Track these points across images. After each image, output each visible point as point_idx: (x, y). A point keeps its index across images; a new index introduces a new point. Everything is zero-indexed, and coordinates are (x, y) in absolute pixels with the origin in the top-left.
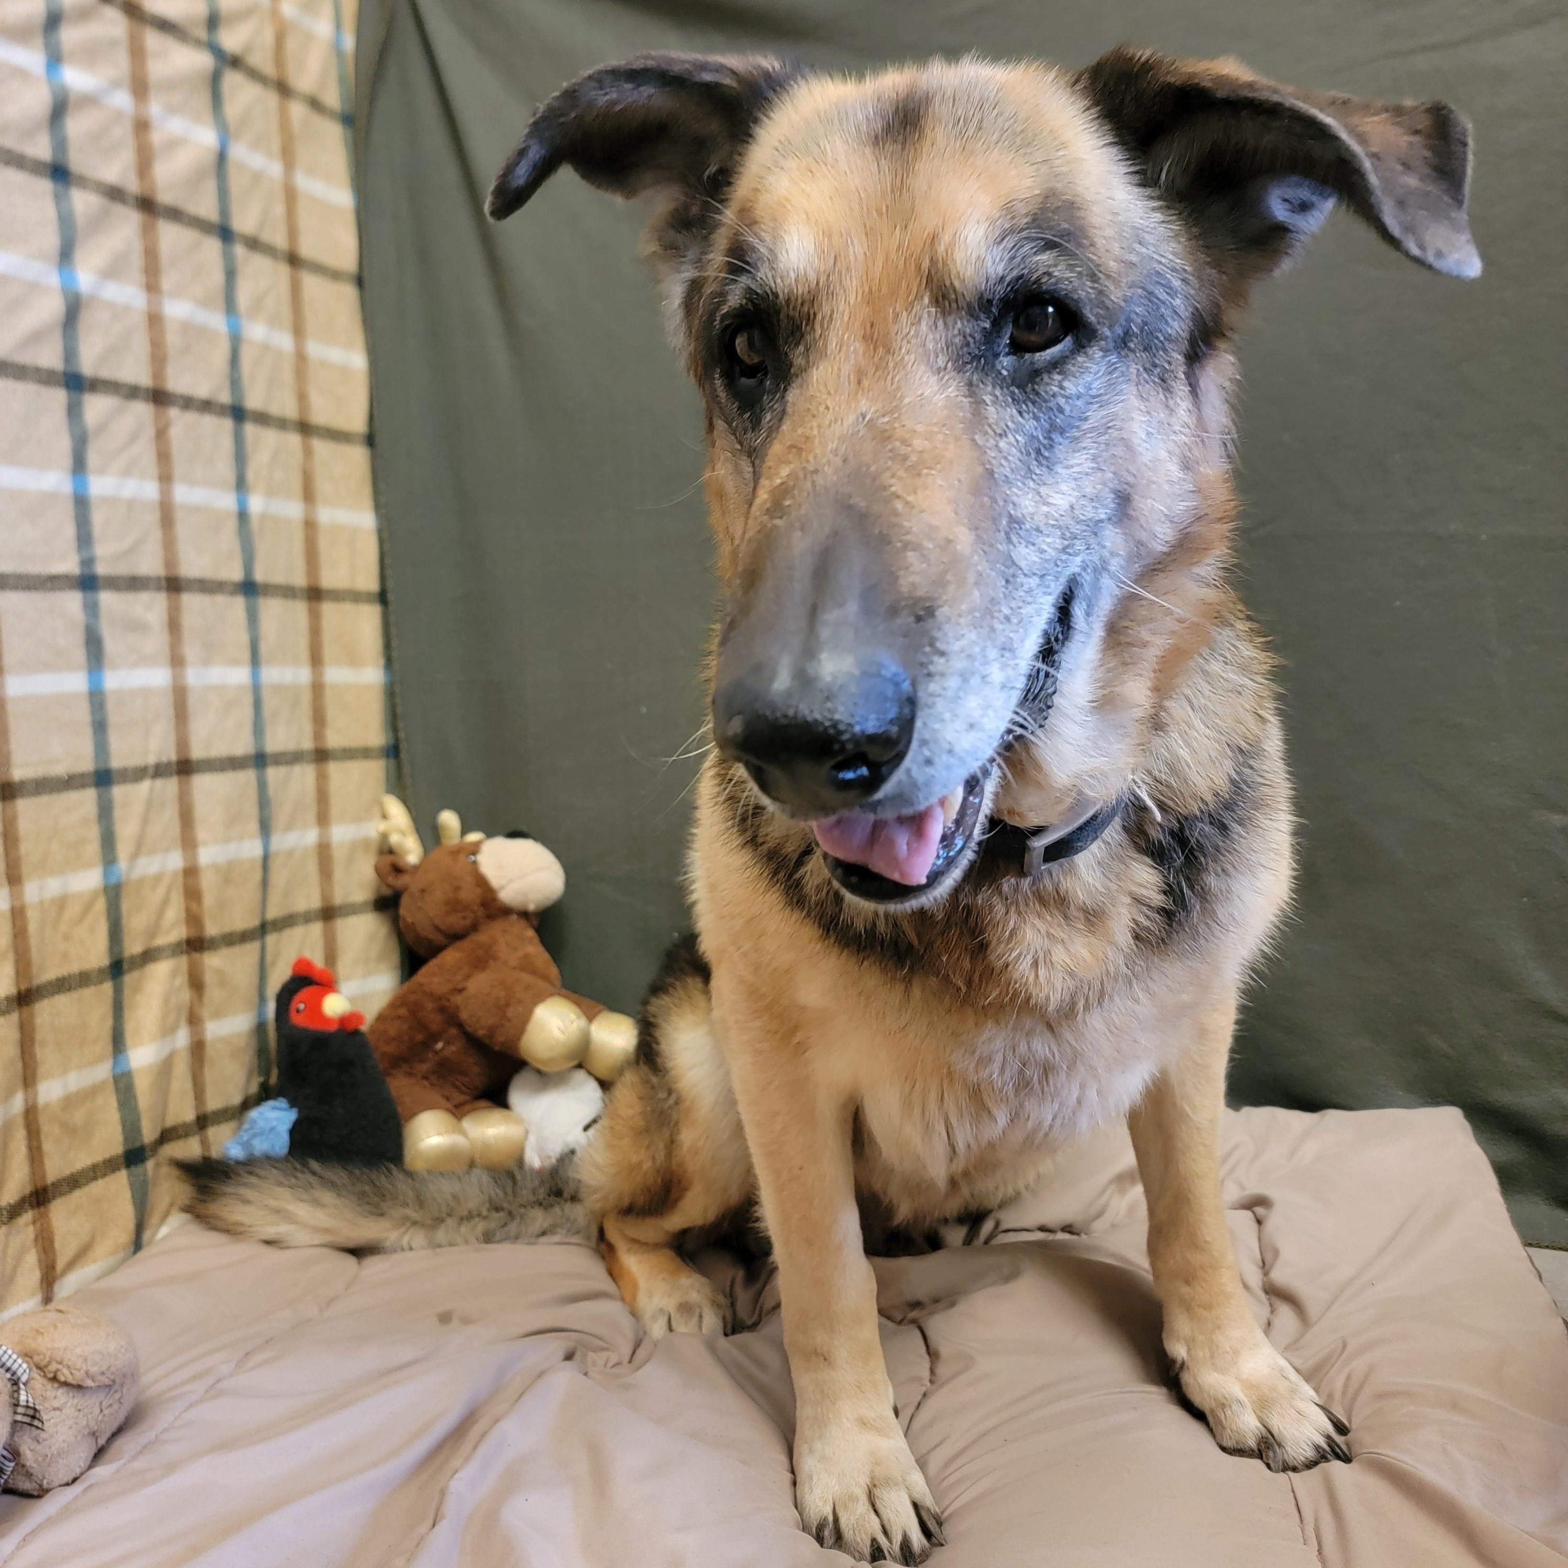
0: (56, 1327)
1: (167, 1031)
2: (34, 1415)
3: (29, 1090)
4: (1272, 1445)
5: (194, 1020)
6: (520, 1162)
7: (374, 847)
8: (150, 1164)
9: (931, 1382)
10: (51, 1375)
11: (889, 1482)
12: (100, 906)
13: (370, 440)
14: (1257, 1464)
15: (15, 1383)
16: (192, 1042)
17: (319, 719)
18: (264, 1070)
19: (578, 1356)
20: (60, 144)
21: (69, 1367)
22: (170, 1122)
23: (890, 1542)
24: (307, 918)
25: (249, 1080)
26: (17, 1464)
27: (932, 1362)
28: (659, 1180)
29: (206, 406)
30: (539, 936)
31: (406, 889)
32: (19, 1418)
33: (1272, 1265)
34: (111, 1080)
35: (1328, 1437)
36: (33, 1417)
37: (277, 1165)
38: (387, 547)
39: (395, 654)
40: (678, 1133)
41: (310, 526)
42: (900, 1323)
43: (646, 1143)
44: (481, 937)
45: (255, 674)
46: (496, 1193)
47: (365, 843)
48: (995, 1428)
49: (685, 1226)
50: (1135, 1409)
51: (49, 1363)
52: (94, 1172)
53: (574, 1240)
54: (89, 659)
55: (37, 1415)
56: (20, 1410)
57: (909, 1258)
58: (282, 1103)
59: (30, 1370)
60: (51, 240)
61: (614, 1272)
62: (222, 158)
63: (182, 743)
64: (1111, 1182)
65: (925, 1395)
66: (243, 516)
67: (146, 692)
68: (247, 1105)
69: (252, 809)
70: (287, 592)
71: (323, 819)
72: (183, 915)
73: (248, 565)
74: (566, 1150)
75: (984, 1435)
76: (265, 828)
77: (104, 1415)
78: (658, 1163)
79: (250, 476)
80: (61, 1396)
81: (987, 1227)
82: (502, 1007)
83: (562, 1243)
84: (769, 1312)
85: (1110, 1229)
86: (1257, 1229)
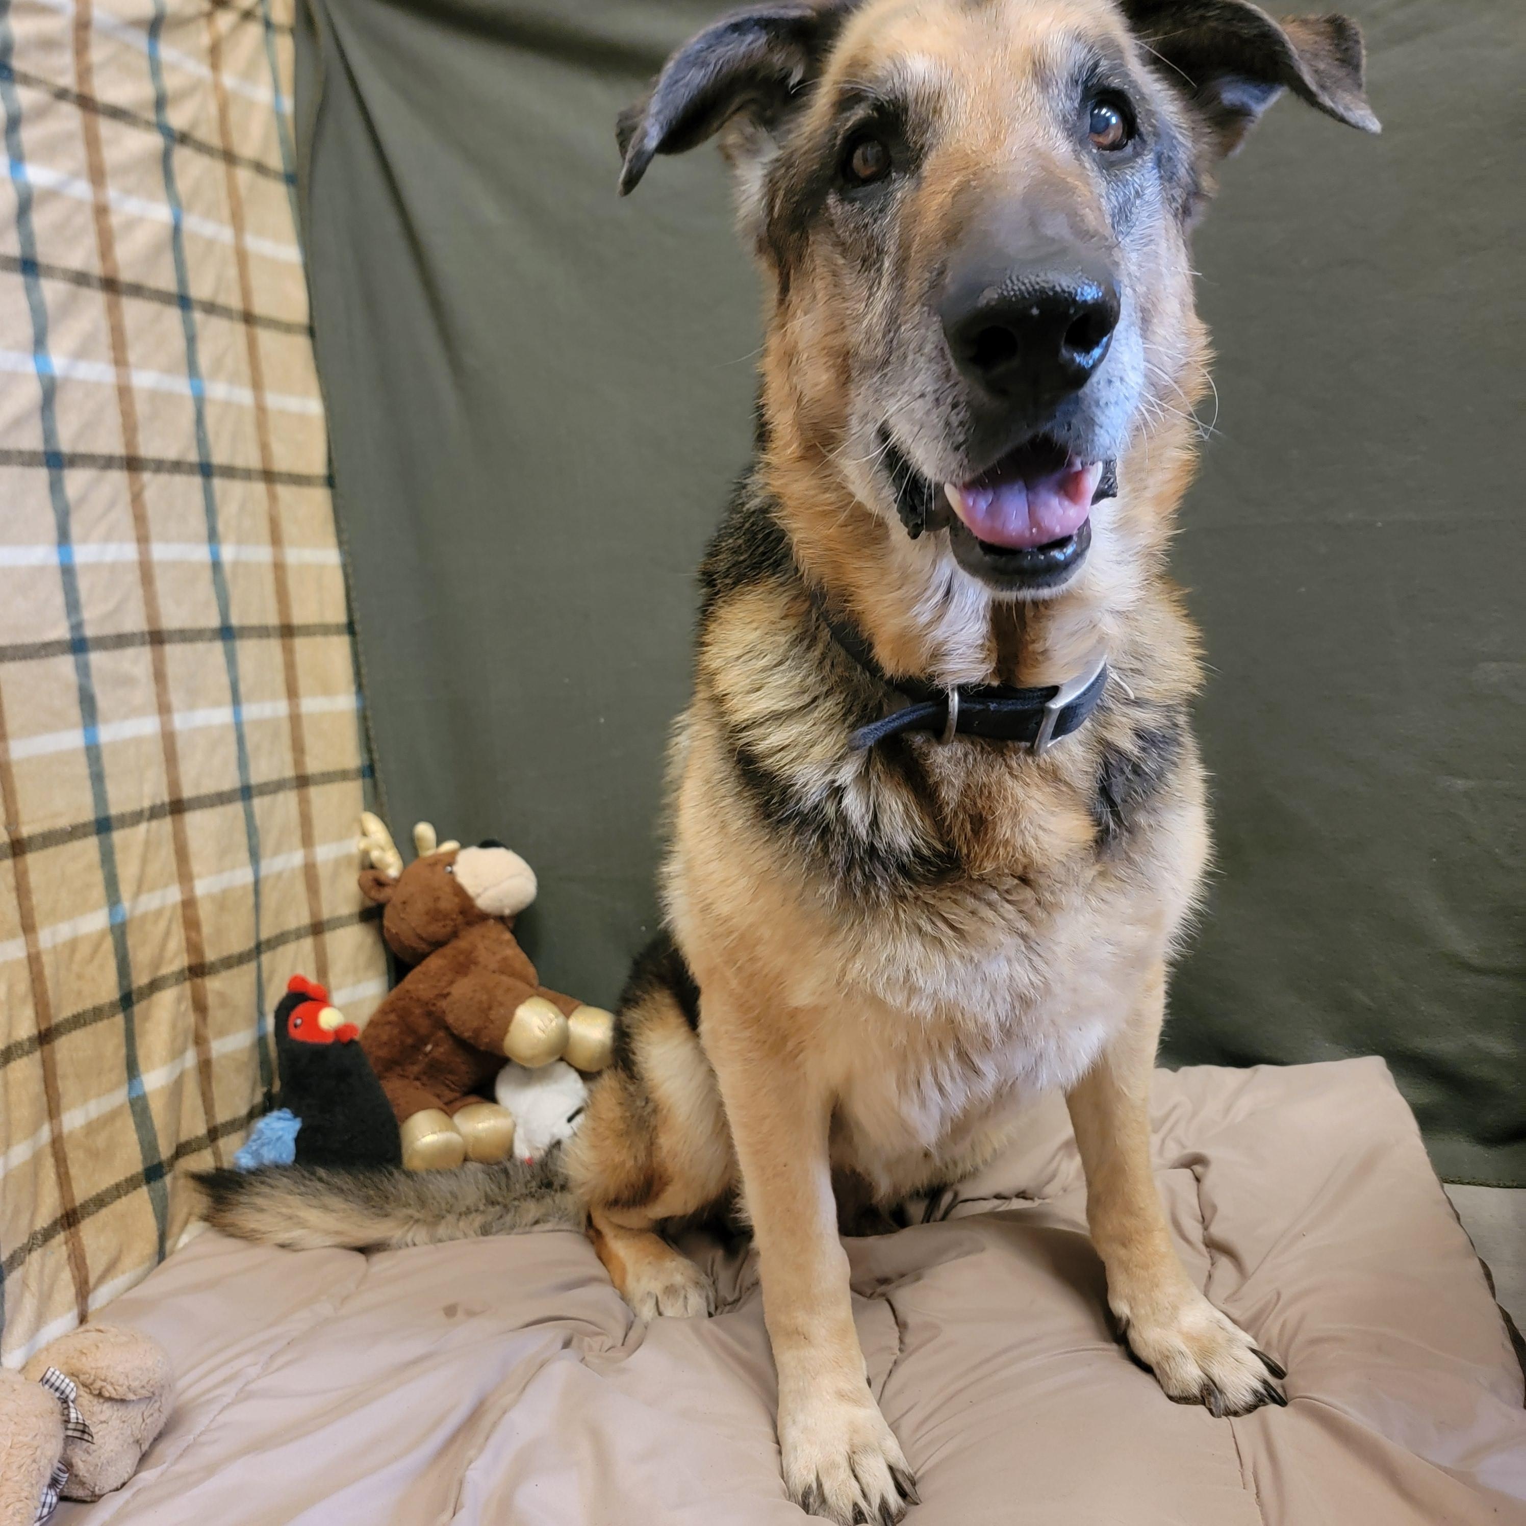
0: (97, 1347)
1: (176, 1054)
2: (84, 1430)
3: (54, 1121)
4: (1213, 1391)
5: (200, 1041)
7: (356, 862)
8: (168, 1179)
9: (901, 1350)
10: (97, 1392)
11: (866, 1448)
12: (108, 944)
13: (330, 481)
14: (1201, 1410)
15: (65, 1401)
16: (199, 1062)
17: (298, 748)
18: (268, 1081)
19: (575, 1342)
20: (27, 239)
21: (112, 1384)
22: (183, 1138)
23: (870, 1505)
24: (298, 934)
25: (253, 1090)
26: (70, 1475)
27: (900, 1332)
28: (642, 1177)
29: (176, 467)
30: (516, 937)
31: (389, 901)
32: (70, 1433)
33: (1211, 1220)
34: (128, 1104)
35: (1265, 1382)
36: (83, 1432)
37: (285, 1173)
38: (351, 582)
39: (365, 681)
40: (657, 1137)
41: (279, 568)
42: (870, 1296)
43: (628, 1143)
44: (462, 944)
45: (237, 713)
46: (491, 1188)
47: (348, 858)
48: (961, 1391)
49: (666, 1215)
50: (1090, 1366)
51: (94, 1380)
52: (119, 1191)
53: (566, 1226)
54: (83, 717)
55: (87, 1430)
56: (70, 1426)
57: (878, 1236)
58: (286, 1113)
59: (77, 1388)
60: (25, 331)
61: (603, 1256)
62: (177, 231)
63: (174, 784)
64: (1060, 1149)
65: (895, 1362)
66: (216, 566)
67: (138, 741)
68: (253, 1114)
69: (241, 839)
70: (262, 632)
71: (307, 841)
72: (184, 944)
73: (224, 612)
74: (554, 1141)
75: (952, 1397)
76: (255, 856)
77: (146, 1424)
78: (640, 1162)
79: (221, 527)
80: (106, 1411)
81: (947, 1198)
82: (485, 1010)
83: (552, 1231)
84: (748, 1289)
85: (1061, 1193)
86: (1196, 1187)
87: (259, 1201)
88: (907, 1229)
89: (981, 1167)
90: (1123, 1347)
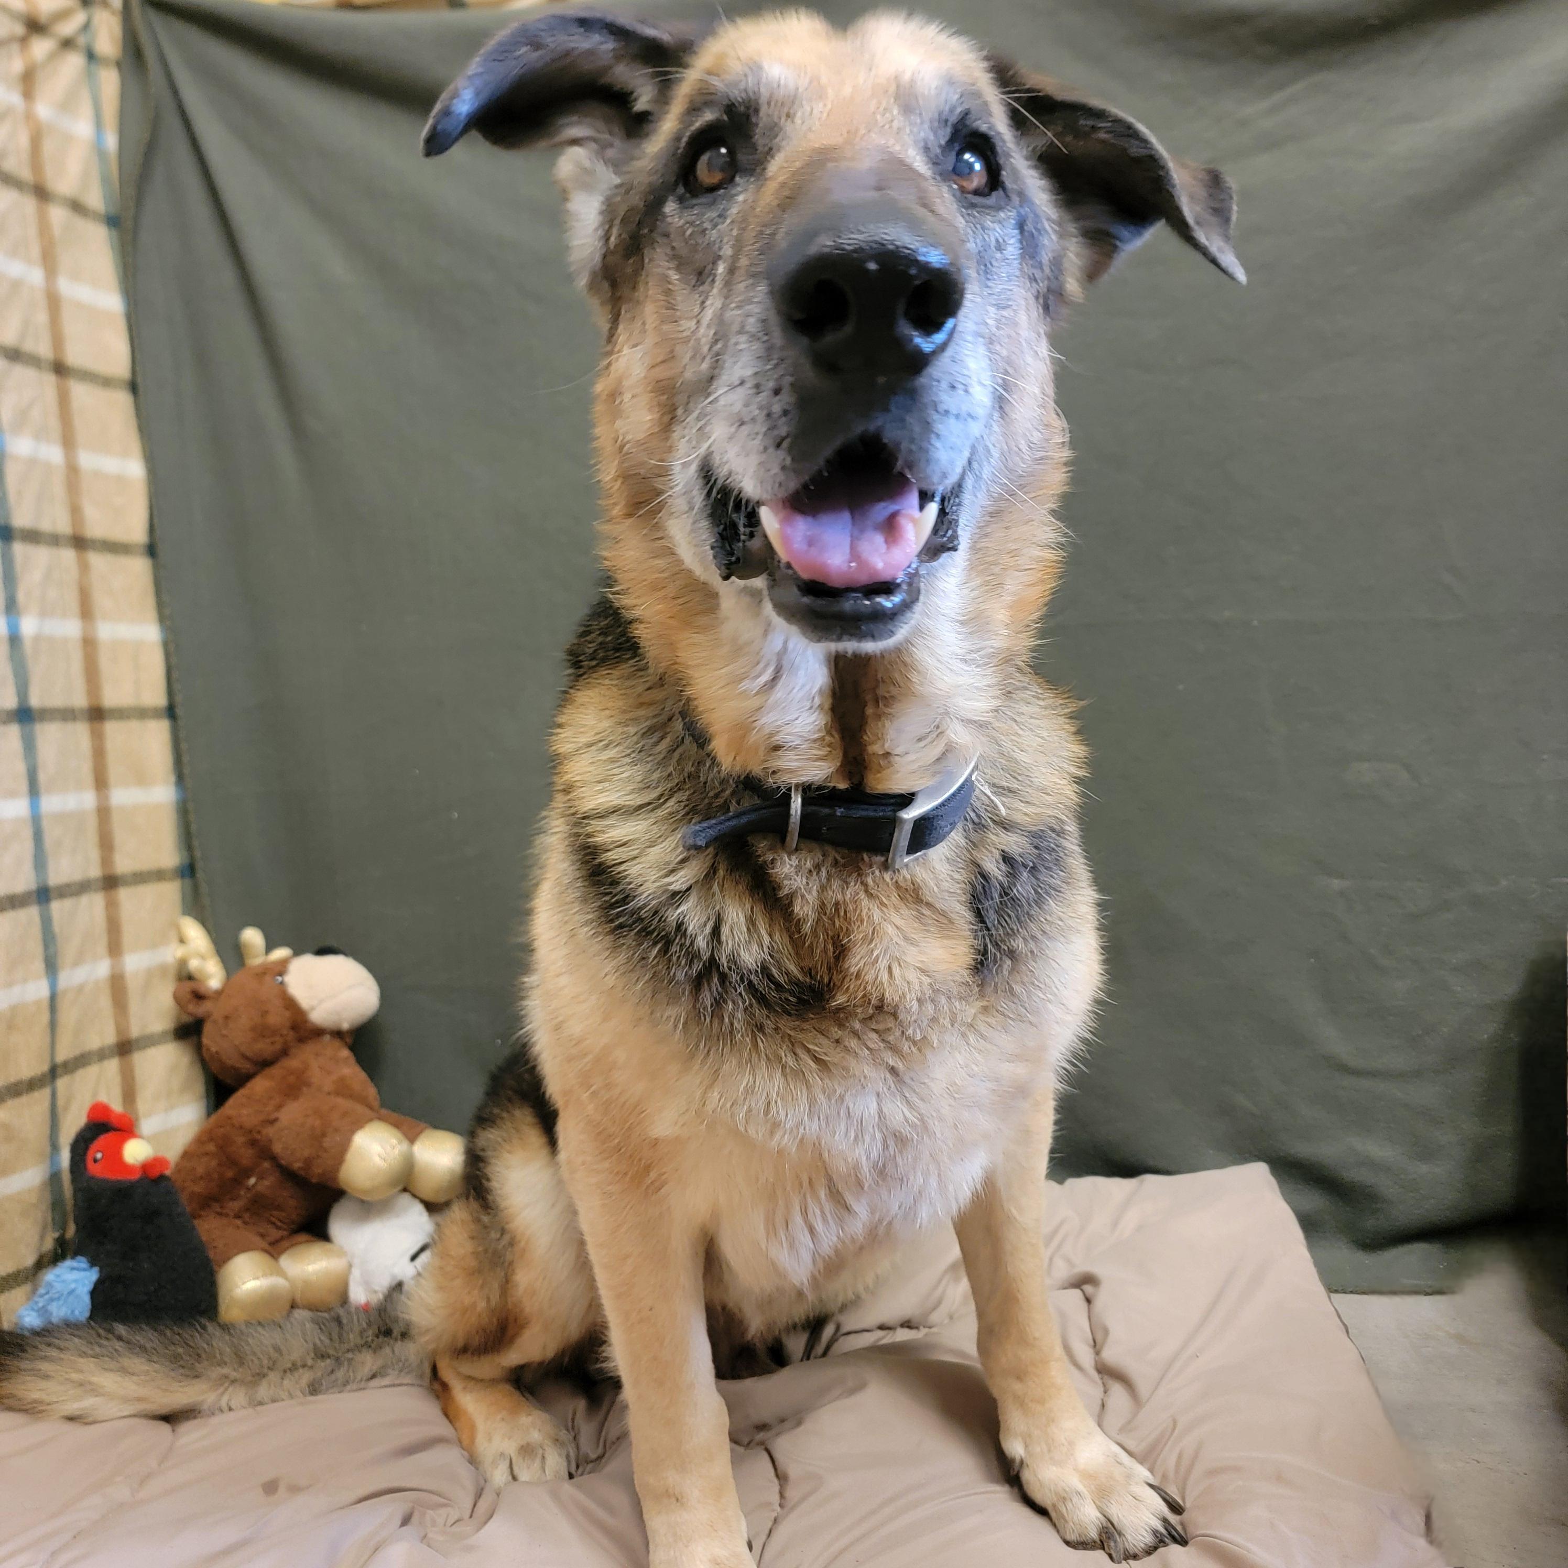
6: (344, 1299)
7: (172, 973)
9: (781, 1506)
13: (151, 550)
14: (1100, 1555)
17: (106, 844)
18: (60, 1224)
19: (415, 1518)
24: (102, 1055)
25: (42, 1238)
27: (781, 1486)
28: (495, 1320)
30: (355, 1055)
33: (1103, 1344)
35: (1165, 1521)
37: (76, 1332)
38: (174, 660)
39: (186, 771)
41: (89, 644)
42: (748, 1445)
44: (293, 1063)
45: (34, 806)
47: (163, 969)
48: (846, 1549)
49: (522, 1362)
50: (981, 1511)
53: (407, 1379)
57: (755, 1378)
58: (81, 1262)
61: (449, 1412)
64: (946, 1272)
65: (775, 1520)
66: (14, 640)
68: (41, 1264)
69: (35, 947)
70: (67, 715)
71: (115, 949)
73: (23, 690)
74: (394, 1283)
75: (836, 1557)
76: (51, 967)
78: (493, 1303)
79: (21, 597)
81: (828, 1331)
82: (318, 1137)
83: (393, 1386)
84: (613, 1443)
85: (946, 1321)
86: (1087, 1308)
87: (45, 1366)
88: (787, 1368)
89: (863, 1295)
90: (1016, 1490)
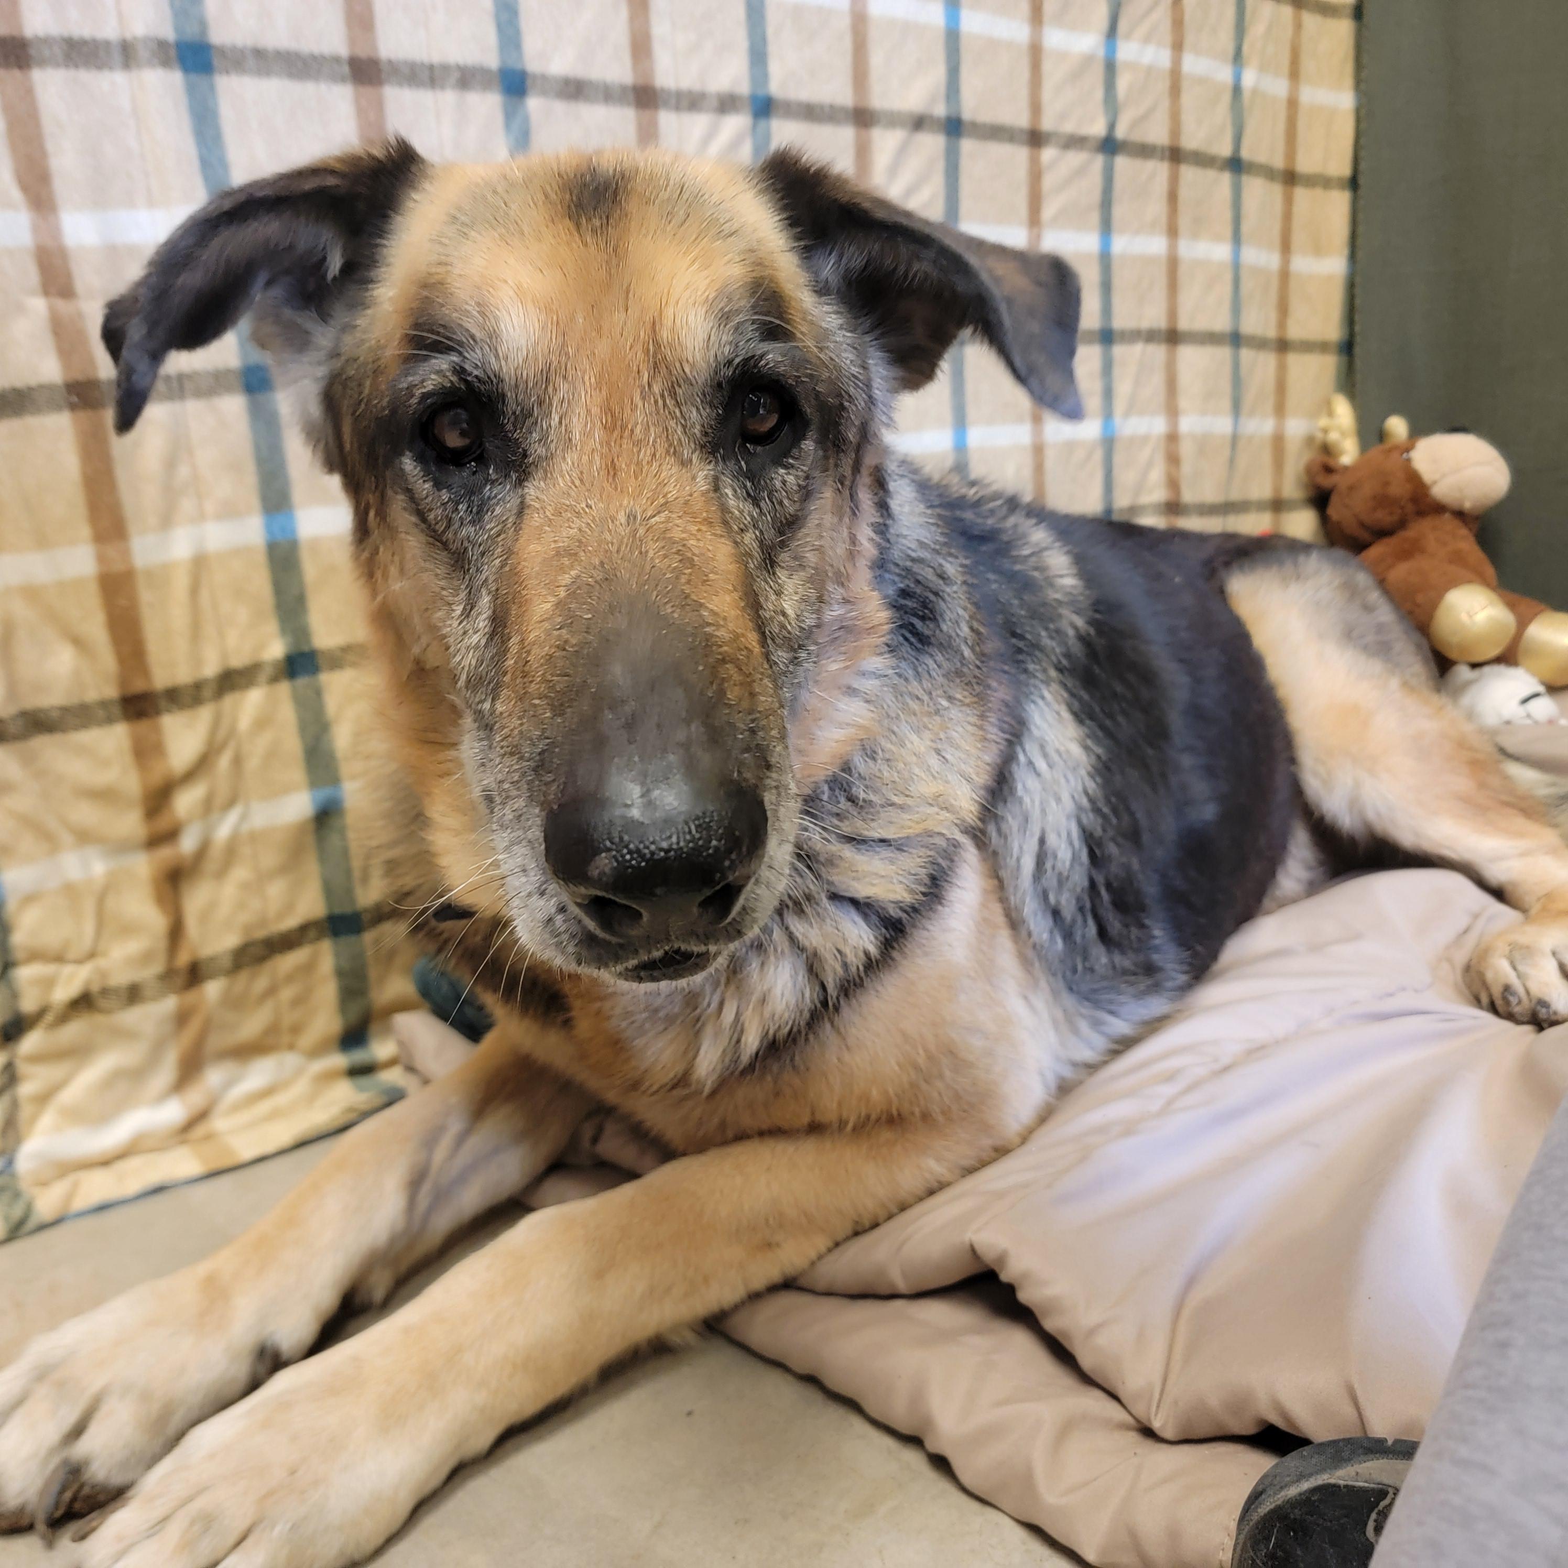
12: (1098, 455)
13: (1357, 12)
17: (1283, 308)
24: (1259, 506)
38: (1363, 128)
39: (1359, 242)
41: (1293, 104)
45: (1236, 252)
47: (1310, 439)
54: (1102, 221)
63: (1172, 312)
66: (1237, 90)
67: (1146, 259)
69: (1225, 386)
70: (1268, 172)
71: (1280, 409)
72: (1164, 478)
73: (1237, 142)
76: (1236, 406)
79: (1246, 48)
